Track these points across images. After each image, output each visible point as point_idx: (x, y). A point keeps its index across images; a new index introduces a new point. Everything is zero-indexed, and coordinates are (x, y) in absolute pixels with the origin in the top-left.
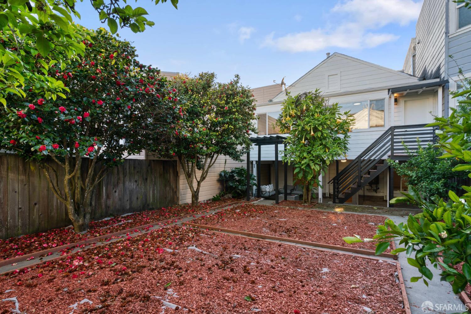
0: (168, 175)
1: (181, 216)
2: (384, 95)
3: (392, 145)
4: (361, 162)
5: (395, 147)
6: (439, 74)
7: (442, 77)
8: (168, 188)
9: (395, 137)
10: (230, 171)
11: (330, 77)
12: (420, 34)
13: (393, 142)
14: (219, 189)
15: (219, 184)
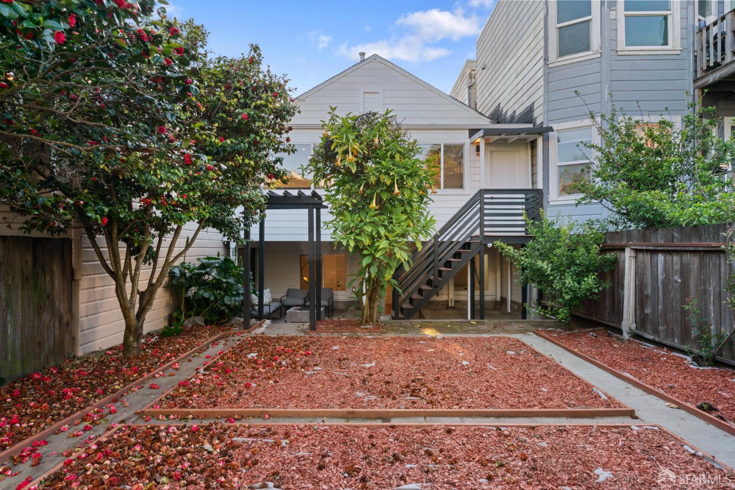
0: (48, 279)
1: (114, 391)
2: (462, 138)
3: (481, 218)
4: (439, 246)
5: (486, 223)
6: (531, 117)
7: (538, 122)
8: (46, 316)
9: (486, 207)
10: (198, 264)
11: (367, 95)
12: (486, 56)
13: (483, 215)
14: (168, 305)
15: (168, 294)
